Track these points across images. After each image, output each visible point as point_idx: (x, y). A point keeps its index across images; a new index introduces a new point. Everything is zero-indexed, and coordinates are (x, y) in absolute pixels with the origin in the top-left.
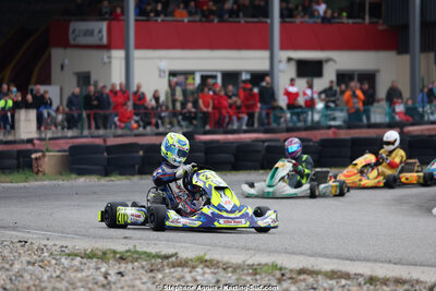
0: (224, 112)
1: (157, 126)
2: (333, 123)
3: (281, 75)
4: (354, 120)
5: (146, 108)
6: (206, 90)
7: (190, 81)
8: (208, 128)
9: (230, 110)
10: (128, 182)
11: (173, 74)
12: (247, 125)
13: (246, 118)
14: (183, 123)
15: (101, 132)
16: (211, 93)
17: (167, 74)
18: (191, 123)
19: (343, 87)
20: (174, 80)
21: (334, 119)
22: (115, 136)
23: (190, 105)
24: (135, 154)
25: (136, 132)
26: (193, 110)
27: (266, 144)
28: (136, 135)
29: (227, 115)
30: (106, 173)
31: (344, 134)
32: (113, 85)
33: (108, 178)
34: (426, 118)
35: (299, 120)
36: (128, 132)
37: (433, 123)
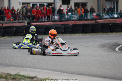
0: (40, 15)
1: (19, 20)
2: (74, 19)
3: (57, 4)
4: (81, 18)
5: (15, 14)
6: (34, 8)
7: (29, 6)
8: (35, 20)
9: (42, 15)
10: (11, 39)
11: (23, 4)
12: (47, 19)
13: (47, 17)
14: (27, 19)
15: (1, 22)
16: (36, 9)
17: (22, 3)
18: (29, 19)
19: (76, 8)
20: (24, 5)
21: (74, 17)
22: (6, 23)
23: (29, 13)
24: (13, 29)
25: (12, 22)
26: (30, 15)
27: (55, 26)
28: (12, 23)
29: (41, 17)
30: (3, 36)
31: (78, 23)
32: (5, 7)
33: (4, 37)
34: (103, 17)
35: (63, 18)
36: (10, 22)
37: (105, 19)
